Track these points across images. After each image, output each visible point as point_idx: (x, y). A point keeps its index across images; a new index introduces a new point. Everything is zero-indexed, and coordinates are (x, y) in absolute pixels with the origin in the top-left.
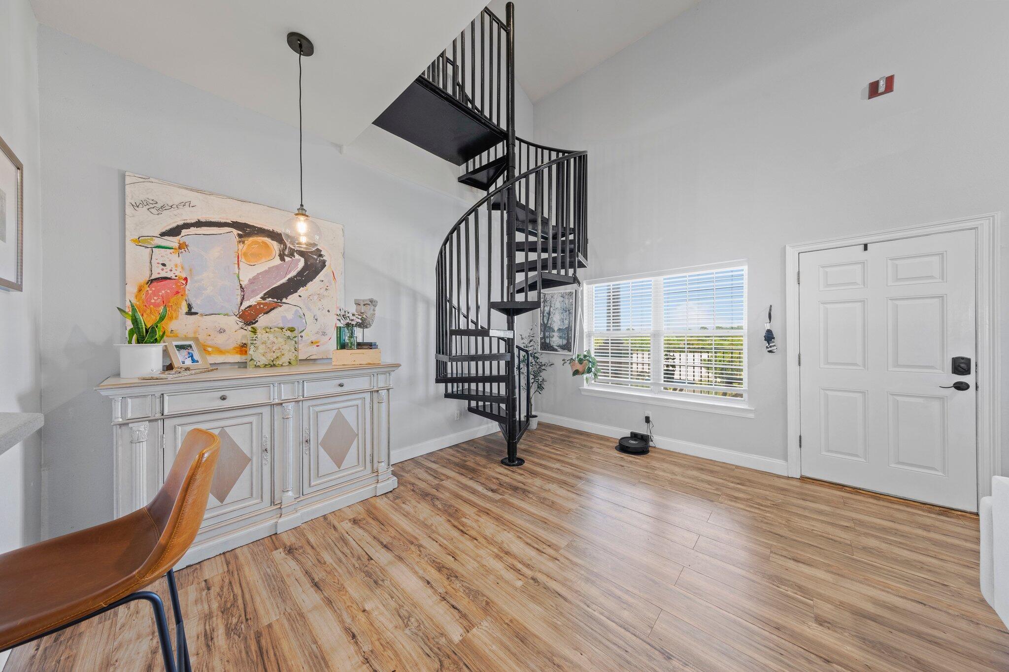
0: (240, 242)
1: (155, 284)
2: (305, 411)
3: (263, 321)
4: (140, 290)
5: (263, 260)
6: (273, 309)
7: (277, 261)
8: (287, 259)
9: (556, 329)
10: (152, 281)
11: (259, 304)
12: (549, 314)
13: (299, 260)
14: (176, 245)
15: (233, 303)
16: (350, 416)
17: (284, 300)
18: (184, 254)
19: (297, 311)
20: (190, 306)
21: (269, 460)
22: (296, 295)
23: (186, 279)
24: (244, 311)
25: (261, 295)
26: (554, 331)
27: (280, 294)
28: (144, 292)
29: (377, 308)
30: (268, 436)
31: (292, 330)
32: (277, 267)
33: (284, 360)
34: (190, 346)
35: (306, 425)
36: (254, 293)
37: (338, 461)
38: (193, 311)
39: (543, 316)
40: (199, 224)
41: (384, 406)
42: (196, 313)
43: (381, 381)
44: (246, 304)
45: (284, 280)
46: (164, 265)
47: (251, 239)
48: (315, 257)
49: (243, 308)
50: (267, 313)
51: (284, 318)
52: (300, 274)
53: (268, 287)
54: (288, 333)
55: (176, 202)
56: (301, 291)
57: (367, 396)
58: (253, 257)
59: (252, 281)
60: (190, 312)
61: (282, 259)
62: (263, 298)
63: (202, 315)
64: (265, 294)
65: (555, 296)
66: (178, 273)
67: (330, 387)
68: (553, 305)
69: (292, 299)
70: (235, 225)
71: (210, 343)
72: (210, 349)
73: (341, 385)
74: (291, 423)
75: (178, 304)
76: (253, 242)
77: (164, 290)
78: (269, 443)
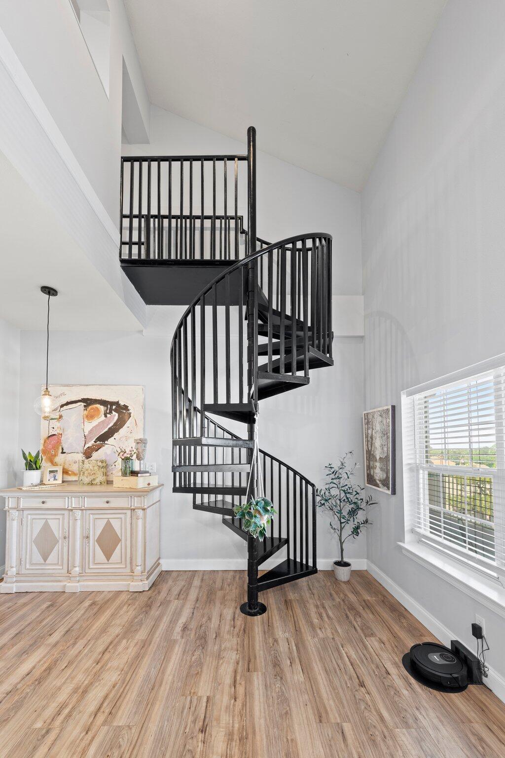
0: (84, 410)
1: (50, 438)
2: (87, 516)
3: (95, 455)
4: (45, 442)
5: (96, 418)
6: (99, 448)
7: (103, 418)
8: (108, 415)
9: (378, 458)
10: (49, 437)
11: (93, 445)
12: (372, 438)
13: (115, 415)
14: (58, 417)
15: (80, 447)
16: (116, 525)
17: (106, 442)
18: (61, 421)
19: (113, 448)
20: (63, 449)
21: (67, 544)
22: (113, 438)
23: (61, 434)
24: (86, 450)
25: (94, 440)
26: (376, 461)
27: (103, 438)
28: (46, 443)
29: (148, 446)
30: (67, 529)
31: (102, 462)
32: (103, 422)
33: (98, 481)
34: (57, 471)
35: (87, 527)
36: (91, 439)
37: (108, 556)
38: (64, 451)
39: (368, 441)
40: (68, 404)
41: (140, 522)
42: (65, 453)
43: (136, 502)
44: (87, 446)
45: (106, 430)
46: (53, 428)
47: (90, 407)
48: (124, 411)
49: (85, 448)
50: (97, 451)
51: (106, 453)
52: (115, 424)
53: (98, 434)
54: (100, 464)
55: (59, 394)
56: (116, 435)
57: (129, 512)
58: (90, 417)
59: (91, 432)
60: (63, 453)
61: (106, 416)
62: (95, 442)
63: (67, 454)
64: (96, 439)
65: (376, 416)
66: (58, 432)
67: (100, 503)
68: (374, 427)
69: (111, 441)
70: (83, 400)
71: (70, 469)
72: (70, 473)
73: (108, 502)
74: (79, 523)
75: (58, 448)
76: (92, 409)
77: (53, 441)
78: (67, 533)
